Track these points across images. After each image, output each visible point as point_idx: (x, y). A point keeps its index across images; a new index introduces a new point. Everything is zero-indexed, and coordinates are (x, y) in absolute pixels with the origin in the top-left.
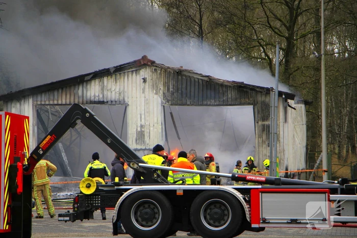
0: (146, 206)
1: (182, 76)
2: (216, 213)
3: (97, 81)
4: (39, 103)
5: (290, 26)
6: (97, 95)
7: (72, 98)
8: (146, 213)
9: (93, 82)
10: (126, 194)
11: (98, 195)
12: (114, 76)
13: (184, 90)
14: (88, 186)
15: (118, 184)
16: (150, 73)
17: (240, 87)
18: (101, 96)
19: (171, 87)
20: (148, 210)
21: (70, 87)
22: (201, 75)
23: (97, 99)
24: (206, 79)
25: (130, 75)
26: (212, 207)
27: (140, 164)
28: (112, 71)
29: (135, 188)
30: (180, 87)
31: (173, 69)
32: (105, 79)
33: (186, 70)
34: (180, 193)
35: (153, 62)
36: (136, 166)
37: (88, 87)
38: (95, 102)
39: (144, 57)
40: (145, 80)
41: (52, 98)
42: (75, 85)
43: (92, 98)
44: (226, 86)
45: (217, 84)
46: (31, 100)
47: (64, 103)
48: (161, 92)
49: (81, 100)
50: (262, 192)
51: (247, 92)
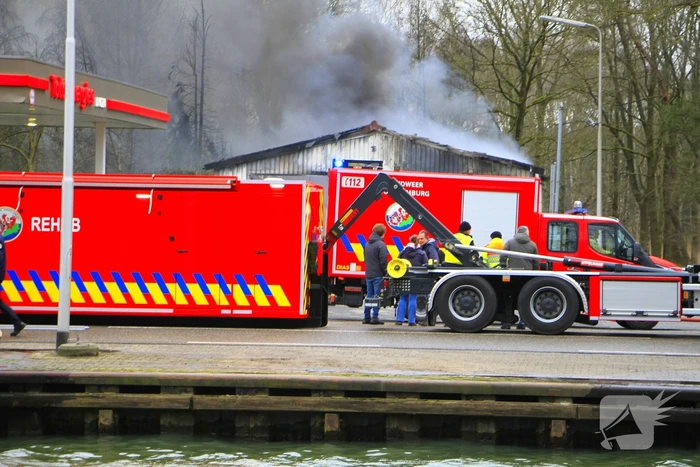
0: (466, 293)
1: (416, 144)
2: (548, 303)
3: (320, 148)
4: (254, 172)
5: (522, 91)
6: (319, 164)
7: (291, 168)
8: (466, 301)
9: (315, 149)
10: (443, 279)
11: (408, 279)
12: (338, 143)
13: (418, 161)
14: (397, 269)
15: (432, 268)
16: (381, 141)
17: (483, 158)
18: (324, 166)
19: (403, 157)
20: (468, 298)
21: (289, 154)
22: (437, 144)
23: (319, 169)
24: (444, 149)
25: (357, 143)
26: (543, 295)
27: (456, 245)
28: (337, 138)
29: (453, 273)
30: (414, 157)
31: (406, 136)
32: (329, 146)
33: (421, 139)
34: (506, 279)
35: (384, 129)
36: (451, 247)
37: (310, 155)
38: (317, 173)
39: (374, 123)
40: (374, 149)
41: (268, 166)
42: (294, 153)
43: (314, 169)
44: (467, 158)
45: (457, 155)
46: (245, 169)
47: (282, 172)
48: (392, 162)
49: (301, 171)
50: (603, 280)
51: (490, 165)
